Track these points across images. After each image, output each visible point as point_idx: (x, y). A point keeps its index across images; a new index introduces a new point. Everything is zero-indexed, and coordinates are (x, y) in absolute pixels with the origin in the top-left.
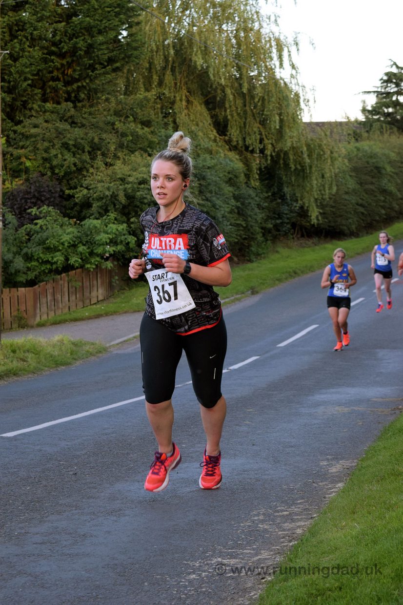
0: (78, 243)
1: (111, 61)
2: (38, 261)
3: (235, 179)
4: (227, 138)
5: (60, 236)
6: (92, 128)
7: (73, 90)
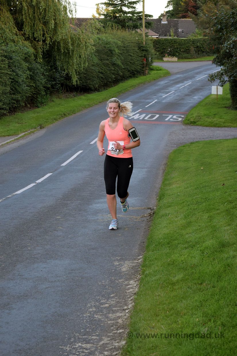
3: (29, 58)
4: (22, 32)
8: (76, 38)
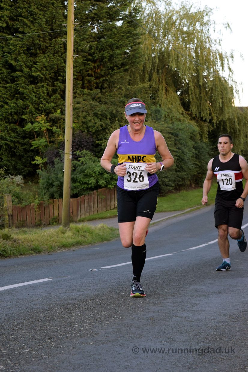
0: (104, 172)
1: (123, 65)
2: (80, 183)
3: (194, 137)
4: (189, 112)
5: (94, 168)
6: (111, 105)
7: (100, 82)
8: (242, 117)
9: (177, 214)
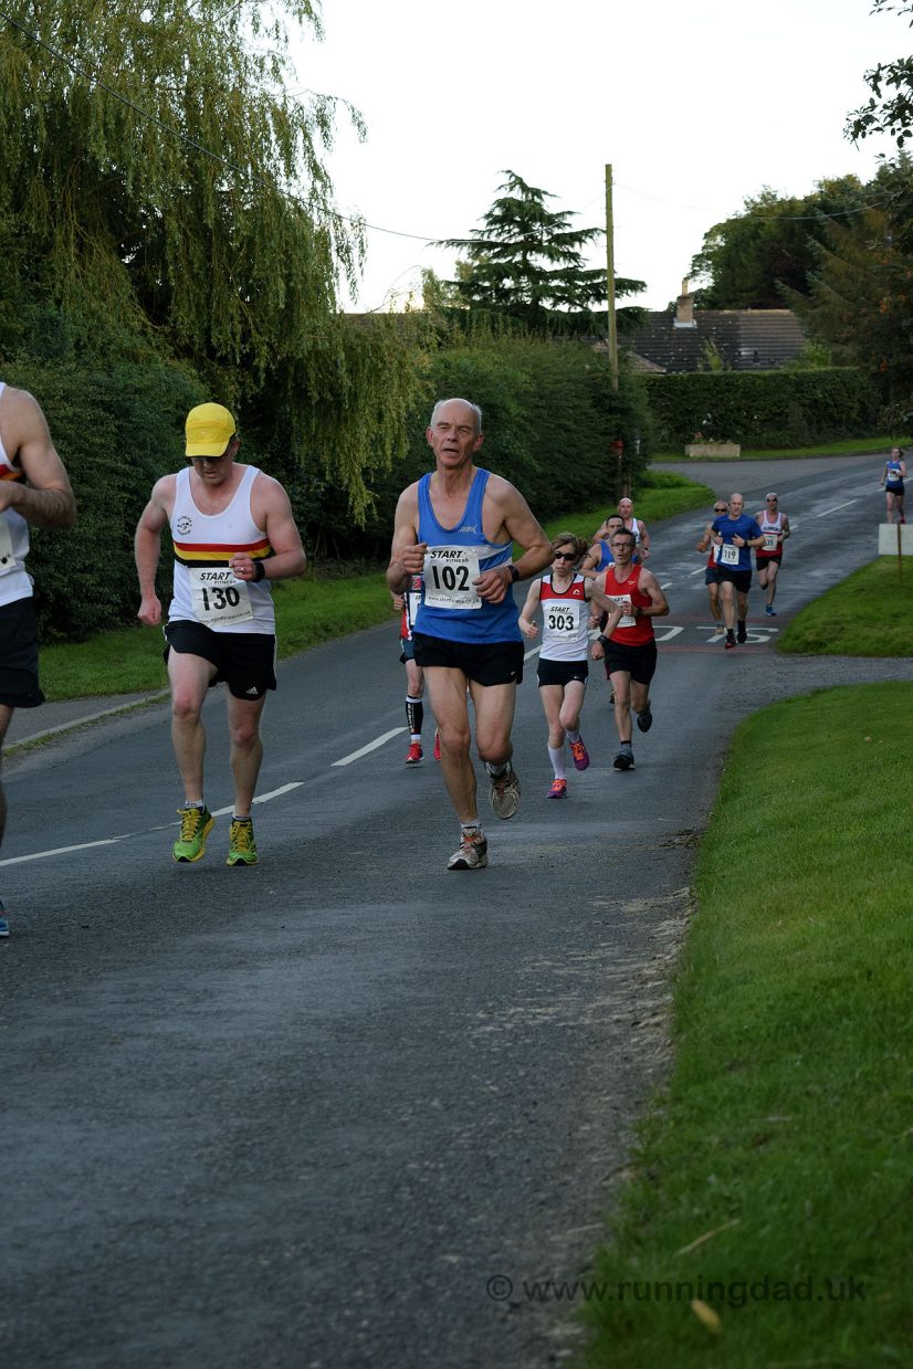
4: (167, 329)
8: (363, 347)
9: (135, 703)
